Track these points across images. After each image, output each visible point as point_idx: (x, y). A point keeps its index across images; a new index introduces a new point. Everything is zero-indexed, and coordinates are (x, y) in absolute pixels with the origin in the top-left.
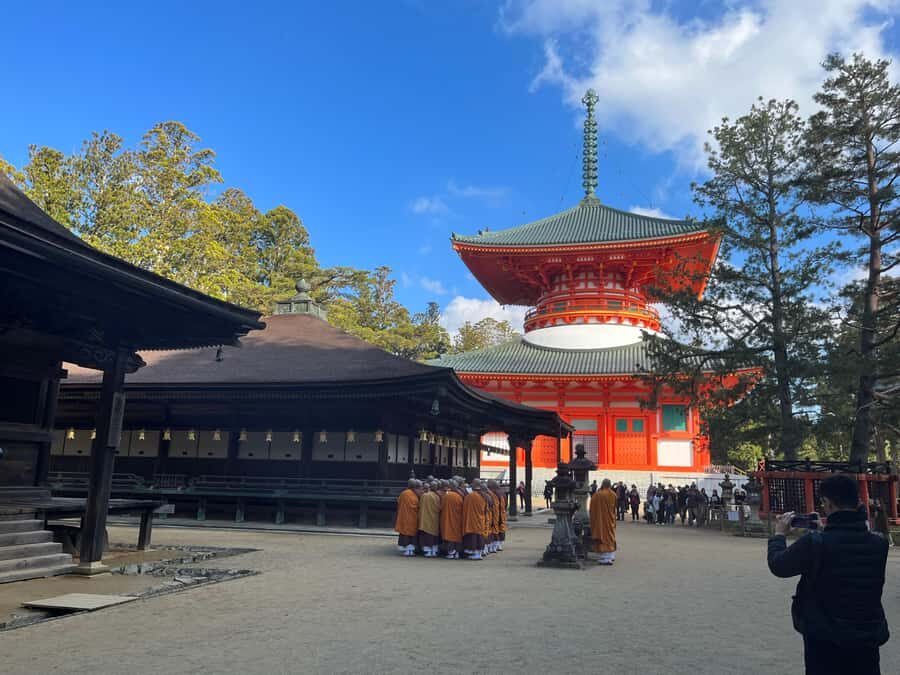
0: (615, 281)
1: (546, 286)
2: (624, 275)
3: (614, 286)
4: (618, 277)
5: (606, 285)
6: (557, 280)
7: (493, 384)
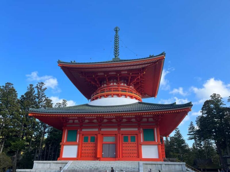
0: (124, 83)
1: (98, 85)
2: (127, 81)
3: (124, 85)
4: (125, 82)
5: (121, 84)
6: (103, 83)
7: (71, 121)
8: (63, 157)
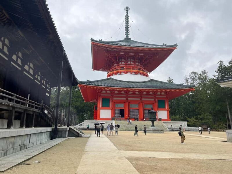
6: (120, 60)
7: (104, 92)
8: (100, 118)
